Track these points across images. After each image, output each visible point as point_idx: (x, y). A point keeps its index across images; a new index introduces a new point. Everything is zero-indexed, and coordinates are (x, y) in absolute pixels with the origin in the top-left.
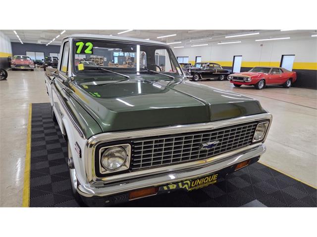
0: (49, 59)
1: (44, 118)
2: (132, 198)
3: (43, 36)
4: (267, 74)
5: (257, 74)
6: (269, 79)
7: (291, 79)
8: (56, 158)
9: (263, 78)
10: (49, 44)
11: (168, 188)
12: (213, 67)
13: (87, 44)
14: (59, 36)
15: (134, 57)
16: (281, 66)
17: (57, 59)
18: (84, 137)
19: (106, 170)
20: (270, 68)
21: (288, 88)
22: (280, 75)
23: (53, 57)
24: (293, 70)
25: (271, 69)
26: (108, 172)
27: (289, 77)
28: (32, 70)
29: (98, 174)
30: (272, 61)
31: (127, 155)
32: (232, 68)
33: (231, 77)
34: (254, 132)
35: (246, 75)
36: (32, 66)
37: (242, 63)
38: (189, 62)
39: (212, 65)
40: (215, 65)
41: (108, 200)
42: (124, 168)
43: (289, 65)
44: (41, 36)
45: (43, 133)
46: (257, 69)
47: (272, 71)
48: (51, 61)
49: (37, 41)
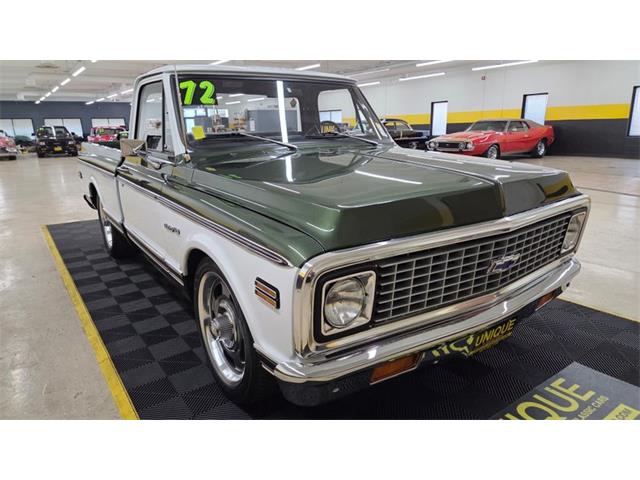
0: (46, 131)
1: (90, 253)
2: (376, 379)
3: (31, 81)
4: (501, 134)
5: (481, 134)
6: (505, 142)
7: (544, 140)
8: (153, 328)
9: (496, 141)
10: (42, 99)
11: (441, 352)
12: (395, 127)
13: (203, 85)
14: (68, 80)
15: (227, 116)
16: (523, 116)
17: (62, 130)
18: (289, 264)
19: (333, 327)
20: (506, 122)
21: (540, 157)
22: (525, 133)
23: (55, 127)
24: (547, 123)
25: (508, 124)
26: (335, 331)
27: (541, 136)
28: (12, 158)
29: (318, 336)
30: (504, 107)
31: (366, 295)
32: (430, 127)
33: (435, 143)
34: (564, 234)
35: (462, 137)
36: (13, 150)
37: (449, 114)
38: (343, 120)
39: (391, 124)
40: (398, 124)
41: (335, 387)
42: (363, 321)
43: (538, 113)
44: (28, 84)
45: (101, 281)
46: (481, 125)
47: (510, 127)
48: (52, 135)
49: (15, 95)
